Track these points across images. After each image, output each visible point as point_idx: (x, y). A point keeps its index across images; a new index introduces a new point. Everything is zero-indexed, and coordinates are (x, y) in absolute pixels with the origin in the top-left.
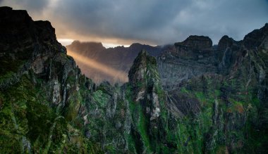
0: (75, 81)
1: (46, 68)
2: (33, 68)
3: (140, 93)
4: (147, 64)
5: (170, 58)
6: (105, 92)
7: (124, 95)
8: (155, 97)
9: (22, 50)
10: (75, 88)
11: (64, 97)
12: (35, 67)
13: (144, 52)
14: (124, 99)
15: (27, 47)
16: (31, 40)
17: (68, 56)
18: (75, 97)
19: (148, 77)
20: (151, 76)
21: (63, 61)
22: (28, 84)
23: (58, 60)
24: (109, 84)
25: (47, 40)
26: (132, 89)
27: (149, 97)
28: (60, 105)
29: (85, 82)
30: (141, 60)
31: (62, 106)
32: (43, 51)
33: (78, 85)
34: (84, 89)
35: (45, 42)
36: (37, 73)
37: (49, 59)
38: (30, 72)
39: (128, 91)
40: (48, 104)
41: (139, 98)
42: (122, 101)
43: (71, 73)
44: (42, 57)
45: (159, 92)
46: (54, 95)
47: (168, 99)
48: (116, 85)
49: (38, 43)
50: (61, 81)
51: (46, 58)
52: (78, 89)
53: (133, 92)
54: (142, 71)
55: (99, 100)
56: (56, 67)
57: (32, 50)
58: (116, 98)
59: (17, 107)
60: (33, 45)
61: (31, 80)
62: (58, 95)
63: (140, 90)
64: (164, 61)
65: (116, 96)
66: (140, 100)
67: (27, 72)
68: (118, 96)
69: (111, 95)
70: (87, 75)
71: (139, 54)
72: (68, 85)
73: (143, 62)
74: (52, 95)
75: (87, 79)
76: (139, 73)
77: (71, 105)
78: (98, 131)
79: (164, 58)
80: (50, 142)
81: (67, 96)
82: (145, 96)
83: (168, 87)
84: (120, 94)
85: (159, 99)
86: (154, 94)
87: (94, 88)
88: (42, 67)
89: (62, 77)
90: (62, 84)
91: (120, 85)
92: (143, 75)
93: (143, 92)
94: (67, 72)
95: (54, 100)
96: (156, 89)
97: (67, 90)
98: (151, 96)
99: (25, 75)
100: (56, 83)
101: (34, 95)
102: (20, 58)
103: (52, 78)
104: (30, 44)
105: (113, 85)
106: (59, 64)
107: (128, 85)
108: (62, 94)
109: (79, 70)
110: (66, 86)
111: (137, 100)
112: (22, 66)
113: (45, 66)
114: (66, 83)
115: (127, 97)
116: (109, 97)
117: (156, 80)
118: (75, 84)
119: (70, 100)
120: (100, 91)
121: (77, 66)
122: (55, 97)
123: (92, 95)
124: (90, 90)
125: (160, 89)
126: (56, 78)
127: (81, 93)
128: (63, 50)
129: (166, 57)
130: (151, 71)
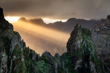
0: (20, 53)
3: (78, 62)
4: (83, 35)
5: (104, 30)
6: (46, 61)
7: (64, 64)
8: (93, 66)
10: (20, 59)
11: (11, 68)
13: (79, 25)
14: (64, 67)
17: (14, 32)
18: (21, 67)
19: (84, 46)
20: (87, 46)
21: (10, 36)
23: (5, 35)
24: (50, 54)
26: (70, 59)
27: (86, 65)
29: (29, 54)
30: (77, 33)
33: (23, 56)
34: (28, 60)
39: (67, 61)
41: (77, 67)
42: (62, 69)
43: (17, 46)
45: (95, 60)
46: (2, 66)
47: (105, 67)
48: (57, 55)
50: (8, 53)
52: (23, 60)
53: (70, 62)
54: (79, 42)
55: (41, 69)
56: (4, 41)
58: (56, 67)
62: (5, 66)
63: (78, 59)
64: (98, 32)
65: (56, 65)
66: (78, 68)
68: (58, 65)
69: (52, 65)
70: (30, 48)
71: (76, 27)
72: (14, 57)
73: (80, 34)
75: (31, 50)
76: (76, 43)
79: (98, 30)
81: (13, 67)
82: (82, 64)
83: (104, 56)
84: (60, 63)
85: (96, 68)
86: (91, 63)
87: (37, 58)
89: (9, 49)
90: (9, 56)
91: (60, 55)
92: (79, 46)
93: (81, 61)
94: (14, 44)
95: (2, 71)
96: (92, 58)
97: (13, 61)
98: (89, 65)
100: (3, 55)
105: (54, 56)
106: (7, 38)
107: (67, 55)
108: (9, 65)
109: (24, 43)
110: (12, 57)
111: (76, 68)
114: (13, 55)
115: (66, 66)
116: (51, 66)
117: (91, 49)
118: (20, 56)
119: (15, 71)
120: (42, 61)
121: (23, 40)
122: (3, 68)
123: (36, 65)
124: (34, 61)
125: (97, 57)
126: (3, 51)
127: (25, 64)
128: (10, 27)
129: (100, 28)
130: (86, 42)
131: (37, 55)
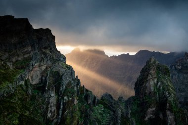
0: (73, 93)
1: (44, 78)
2: (30, 78)
3: (150, 110)
4: (158, 74)
6: (105, 105)
7: (130, 111)
8: (171, 117)
9: (20, 59)
10: (73, 101)
11: (61, 112)
12: (32, 77)
14: (129, 116)
15: (25, 56)
16: (30, 49)
17: (67, 66)
18: (73, 111)
19: (159, 90)
20: (164, 89)
21: (62, 71)
22: (23, 95)
23: (56, 69)
24: (111, 97)
25: (46, 48)
26: (139, 105)
27: (161, 116)
28: (55, 121)
29: (84, 94)
30: (150, 70)
31: (57, 122)
32: (42, 60)
33: (76, 98)
35: (44, 50)
36: (34, 83)
37: (47, 68)
38: (27, 82)
39: (135, 107)
40: (41, 120)
41: (148, 117)
42: (127, 119)
43: (69, 83)
44: (40, 66)
45: (175, 109)
46: (50, 109)
48: (120, 99)
49: (37, 51)
50: (58, 92)
51: (44, 68)
52: (76, 102)
54: (152, 83)
55: (99, 116)
56: (53, 77)
57: (30, 59)
58: (120, 115)
59: (9, 122)
60: (32, 53)
61: (27, 91)
62: (54, 109)
63: (149, 106)
65: (119, 112)
66: (150, 119)
67: (23, 83)
68: (122, 113)
69: (114, 112)
72: (65, 98)
73: (153, 71)
74: (47, 108)
75: (87, 90)
76: (147, 84)
77: (68, 121)
79: (180, 67)
81: (64, 111)
84: (124, 110)
85: (176, 120)
86: (168, 113)
87: (94, 102)
88: (40, 77)
89: (60, 88)
90: (59, 96)
91: (125, 99)
92: (152, 88)
93: (154, 109)
94: (65, 81)
95: (49, 115)
96: (171, 106)
97: (63, 103)
98: (165, 115)
99: (21, 86)
100: (52, 95)
101: (28, 109)
102: (17, 68)
103: (49, 89)
104: (29, 53)
105: (116, 99)
107: (134, 100)
108: (58, 107)
109: (79, 81)
110: (63, 98)
111: (146, 119)
112: (18, 76)
113: (42, 76)
114: (63, 96)
115: (133, 114)
116: (112, 113)
117: (170, 94)
118: (73, 98)
119: (66, 116)
120: (100, 105)
121: (77, 76)
122: (51, 112)
123: (92, 110)
124: (90, 104)
125: (177, 106)
126: (52, 89)
127: (79, 108)
128: (62, 59)
130: (162, 83)
131: (95, 98)
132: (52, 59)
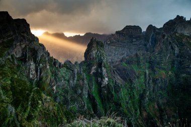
0: (45, 61)
1: (24, 53)
2: (14, 53)
3: (93, 68)
4: (97, 47)
5: (113, 42)
6: (67, 68)
7: (82, 70)
8: (104, 70)
9: (5, 40)
10: (46, 67)
11: (39, 73)
12: (16, 53)
13: (94, 39)
14: (82, 72)
15: (9, 38)
16: (12, 33)
17: (40, 44)
18: (47, 72)
19: (98, 56)
20: (101, 55)
21: (37, 48)
22: (11, 65)
23: (32, 47)
24: (70, 62)
25: (23, 32)
26: (87, 66)
27: (99, 70)
28: (35, 79)
29: (53, 62)
30: (93, 45)
31: (37, 80)
32: (21, 41)
33: (48, 64)
34: (53, 67)
35: (22, 34)
36: (18, 57)
37: (26, 46)
38: (12, 56)
39: (85, 67)
40: (26, 79)
41: (93, 71)
42: (81, 74)
43: (43, 56)
44: (20, 45)
45: (107, 66)
46: (31, 72)
47: (113, 71)
48: (76, 63)
49: (17, 35)
50: (35, 62)
51: (23, 46)
52: (48, 67)
53: (88, 68)
54: (94, 52)
55: (64, 75)
56: (31, 52)
57: (13, 40)
58: (76, 73)
59: (4, 82)
60: (14, 36)
61: (13, 62)
62: (34, 72)
63: (93, 66)
64: (109, 45)
65: (76, 71)
66: (94, 73)
67: (10, 57)
68: (78, 71)
69: (73, 71)
70: (54, 57)
71: (91, 40)
72: (41, 65)
73: (95, 45)
74: (29, 72)
75: (55, 59)
76: (92, 53)
77: (44, 79)
78: (64, 97)
80: (29, 107)
82: (97, 70)
83: (113, 63)
84: (79, 70)
85: (107, 72)
86: (103, 68)
87: (60, 66)
88: (21, 52)
89: (36, 59)
90: (36, 64)
91: (79, 62)
92: (94, 55)
93: (96, 67)
94: (40, 54)
95: (31, 76)
96: (104, 65)
97: (40, 68)
98: (101, 70)
99: (9, 59)
100: (32, 64)
101: (16, 74)
102: (4, 47)
103: (29, 60)
104: (12, 36)
105: (74, 63)
106: (34, 49)
107: (84, 63)
108: (37, 71)
109: (49, 54)
111: (91, 73)
112: (6, 53)
113: (23, 52)
114: (39, 64)
115: (84, 71)
116: (71, 72)
117: (104, 58)
118: (46, 64)
119: (42, 76)
120: (64, 68)
121: (47, 51)
122: (32, 74)
123: (59, 71)
124: (57, 68)
125: (107, 63)
126: (31, 60)
127: (50, 70)
128: (36, 40)
129: (110, 41)
130: (100, 52)
131: (60, 64)
132: (29, 40)
